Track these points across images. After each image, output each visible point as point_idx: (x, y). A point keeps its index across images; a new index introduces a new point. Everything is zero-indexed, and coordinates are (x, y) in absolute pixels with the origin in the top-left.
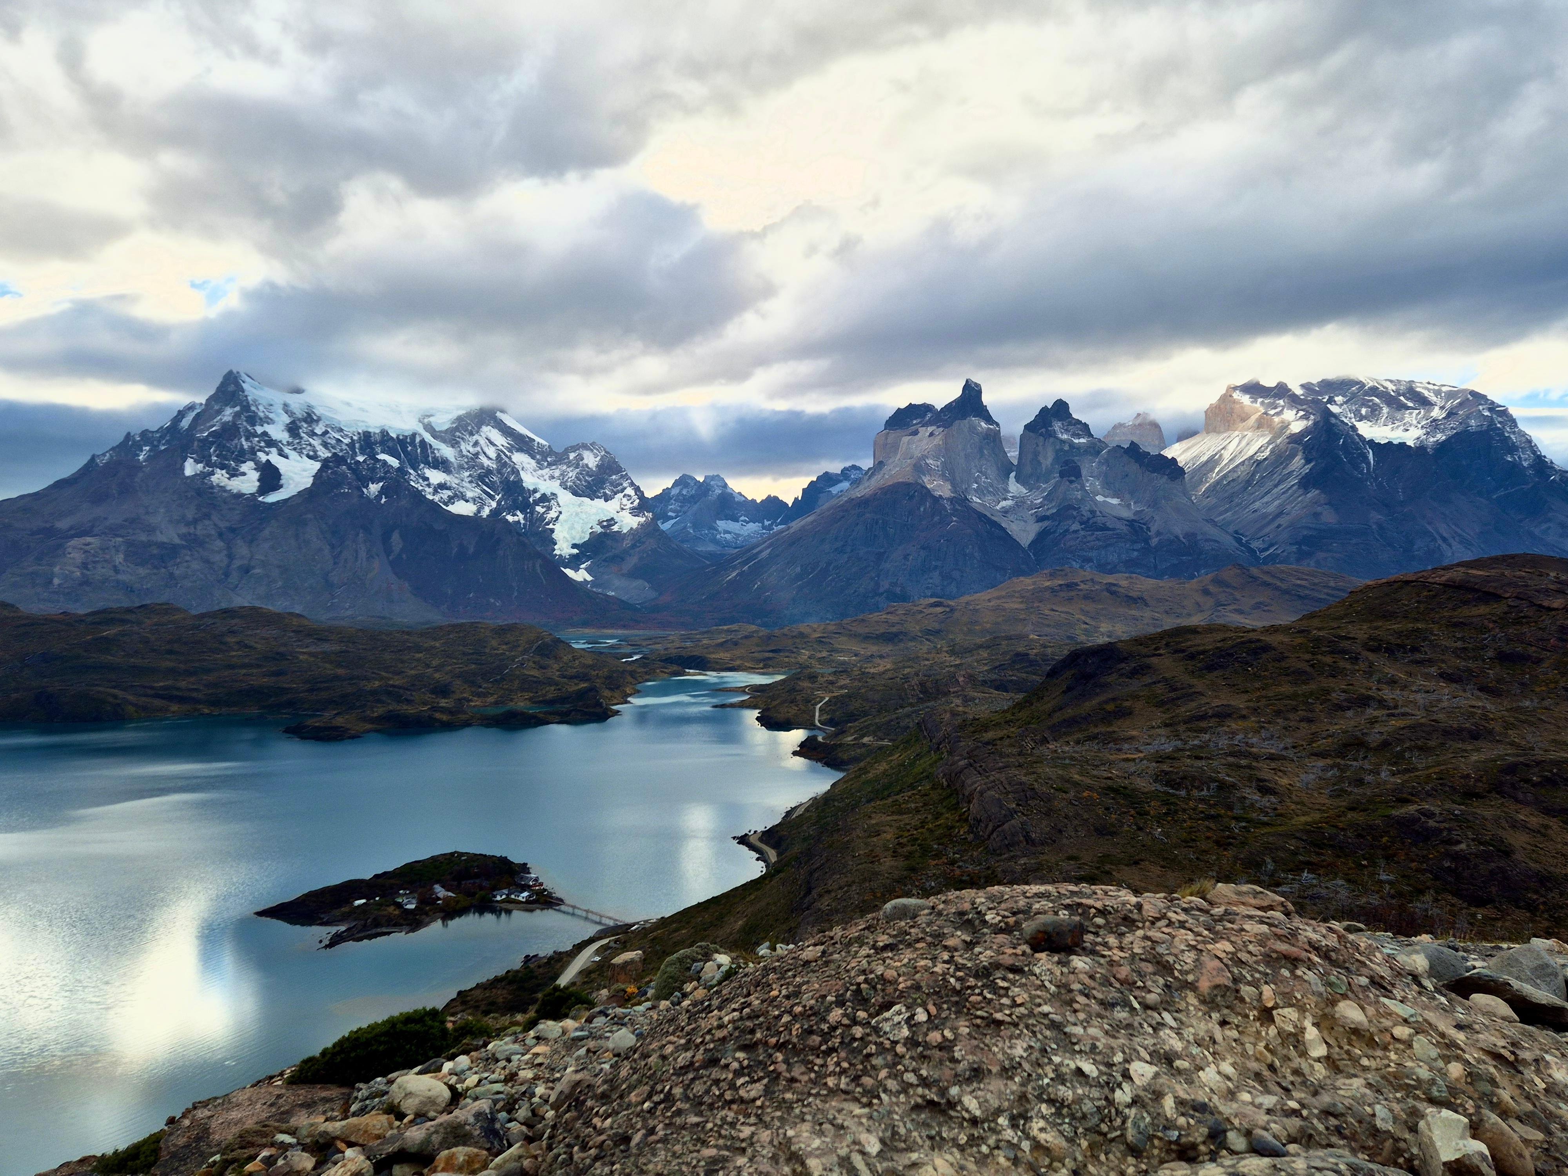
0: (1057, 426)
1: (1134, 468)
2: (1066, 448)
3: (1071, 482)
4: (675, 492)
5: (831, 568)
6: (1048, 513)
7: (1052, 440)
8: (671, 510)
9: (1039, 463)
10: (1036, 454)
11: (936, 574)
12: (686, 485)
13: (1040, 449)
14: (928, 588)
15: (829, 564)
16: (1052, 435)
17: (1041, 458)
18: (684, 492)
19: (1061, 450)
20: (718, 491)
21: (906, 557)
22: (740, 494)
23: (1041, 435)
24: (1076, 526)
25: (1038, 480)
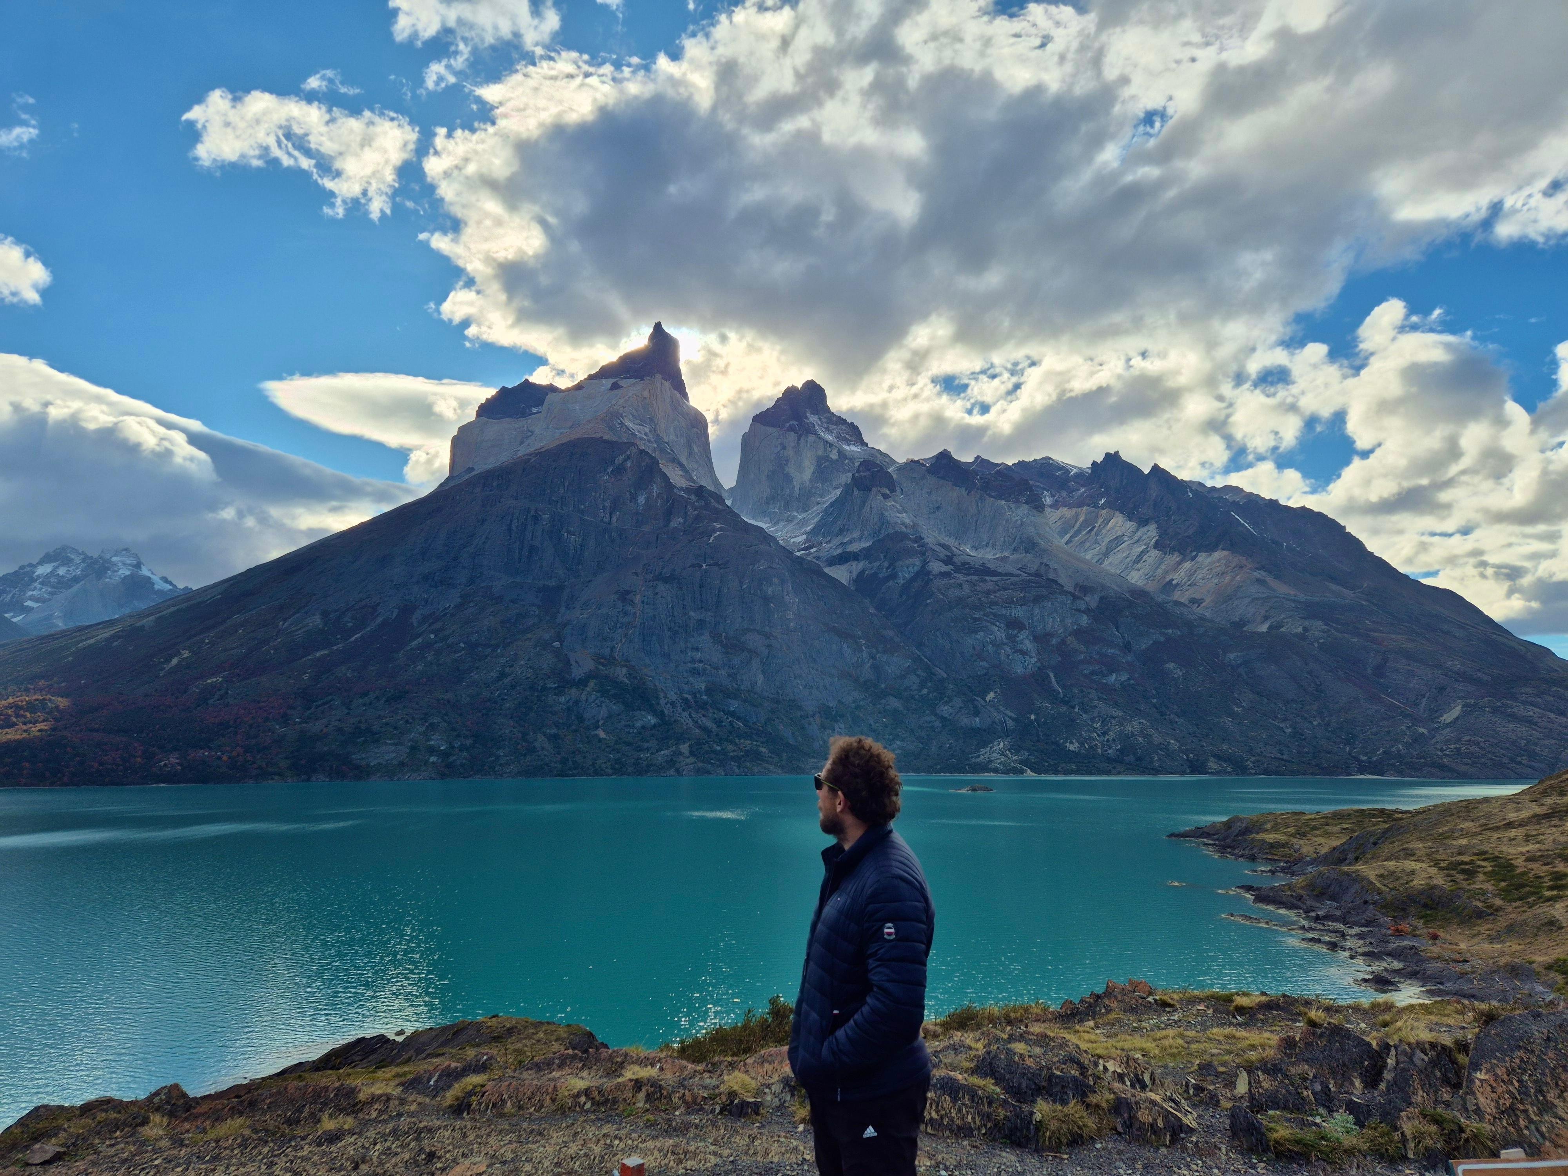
0: (813, 419)
1: (953, 494)
2: (834, 456)
3: (886, 497)
4: (43, 570)
5: (415, 619)
6: (855, 547)
7: (811, 438)
8: (32, 598)
9: (788, 478)
10: (781, 463)
11: (704, 639)
12: (67, 561)
13: (790, 452)
14: (695, 672)
15: (407, 610)
16: (809, 430)
17: (791, 469)
18: (61, 571)
19: (827, 458)
20: (125, 572)
21: (625, 596)
22: (165, 580)
23: (791, 429)
24: (936, 567)
25: (787, 506)
